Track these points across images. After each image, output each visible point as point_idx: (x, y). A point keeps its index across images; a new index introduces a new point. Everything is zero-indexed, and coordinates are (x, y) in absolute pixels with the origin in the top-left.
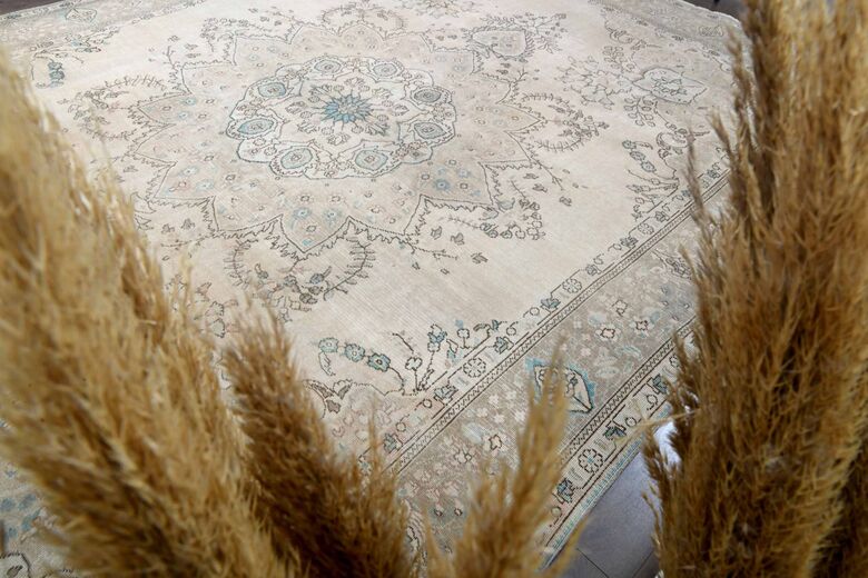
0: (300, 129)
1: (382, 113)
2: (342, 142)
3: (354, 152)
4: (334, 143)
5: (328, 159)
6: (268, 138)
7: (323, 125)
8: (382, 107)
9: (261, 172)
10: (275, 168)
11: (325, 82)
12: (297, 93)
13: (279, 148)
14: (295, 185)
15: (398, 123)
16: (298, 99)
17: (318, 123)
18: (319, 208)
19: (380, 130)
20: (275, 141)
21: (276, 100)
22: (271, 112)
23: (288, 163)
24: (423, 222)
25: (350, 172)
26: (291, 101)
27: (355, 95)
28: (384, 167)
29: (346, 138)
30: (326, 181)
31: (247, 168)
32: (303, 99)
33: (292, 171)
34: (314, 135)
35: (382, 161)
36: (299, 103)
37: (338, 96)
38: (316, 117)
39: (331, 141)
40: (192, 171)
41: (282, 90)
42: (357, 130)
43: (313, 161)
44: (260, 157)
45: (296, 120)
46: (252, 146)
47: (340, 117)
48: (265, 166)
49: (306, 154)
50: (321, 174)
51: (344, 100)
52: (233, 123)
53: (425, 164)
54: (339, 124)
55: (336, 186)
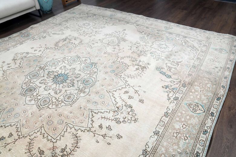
0: (75, 69)
1: (48, 79)
2: (62, 67)
3: (58, 64)
4: (64, 66)
5: (65, 62)
6: (83, 65)
7: (68, 71)
8: (48, 82)
9: (82, 56)
10: (79, 57)
11: (69, 89)
12: (79, 82)
13: (79, 62)
14: (73, 54)
15: (44, 76)
16: (78, 79)
17: (70, 72)
18: (66, 51)
19: (50, 73)
20: (81, 64)
21: (85, 77)
22: (85, 72)
23: (76, 59)
24: (42, 52)
25: (59, 60)
26: (80, 78)
27: (58, 85)
28: (50, 62)
29: (61, 68)
30: (65, 56)
31: (86, 56)
32: (76, 80)
33: (74, 57)
34: (70, 68)
35: (50, 64)
36: (77, 78)
37: (64, 84)
38: (71, 73)
39: (65, 67)
40: (99, 53)
41: (84, 82)
42: (57, 71)
43: (69, 61)
44: (84, 59)
45: (77, 72)
46: (87, 61)
47: (63, 75)
48: (81, 57)
49: (71, 62)
50: (67, 58)
51: (62, 82)
52: (95, 67)
53: (38, 65)
54: (63, 73)
55: (63, 56)
